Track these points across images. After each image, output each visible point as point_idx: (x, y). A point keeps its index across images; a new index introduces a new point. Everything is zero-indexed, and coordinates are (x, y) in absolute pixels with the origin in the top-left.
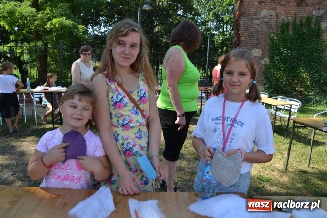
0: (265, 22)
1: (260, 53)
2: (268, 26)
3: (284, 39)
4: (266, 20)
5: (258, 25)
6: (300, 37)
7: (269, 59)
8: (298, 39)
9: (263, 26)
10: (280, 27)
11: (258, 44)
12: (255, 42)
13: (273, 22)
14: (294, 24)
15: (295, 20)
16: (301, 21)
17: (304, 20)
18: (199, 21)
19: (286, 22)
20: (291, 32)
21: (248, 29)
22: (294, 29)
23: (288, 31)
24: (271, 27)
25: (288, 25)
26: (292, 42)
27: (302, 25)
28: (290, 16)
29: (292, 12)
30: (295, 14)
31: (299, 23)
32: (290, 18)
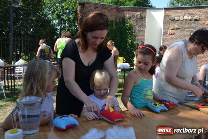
3: (111, 31)
6: (120, 30)
8: (119, 31)
14: (116, 22)
15: (116, 19)
16: (120, 20)
19: (111, 21)
20: (114, 27)
22: (116, 25)
23: (113, 26)
26: (115, 33)
27: (120, 22)
28: (113, 17)
29: (114, 15)
30: (116, 16)
31: (118, 21)
32: (113, 18)
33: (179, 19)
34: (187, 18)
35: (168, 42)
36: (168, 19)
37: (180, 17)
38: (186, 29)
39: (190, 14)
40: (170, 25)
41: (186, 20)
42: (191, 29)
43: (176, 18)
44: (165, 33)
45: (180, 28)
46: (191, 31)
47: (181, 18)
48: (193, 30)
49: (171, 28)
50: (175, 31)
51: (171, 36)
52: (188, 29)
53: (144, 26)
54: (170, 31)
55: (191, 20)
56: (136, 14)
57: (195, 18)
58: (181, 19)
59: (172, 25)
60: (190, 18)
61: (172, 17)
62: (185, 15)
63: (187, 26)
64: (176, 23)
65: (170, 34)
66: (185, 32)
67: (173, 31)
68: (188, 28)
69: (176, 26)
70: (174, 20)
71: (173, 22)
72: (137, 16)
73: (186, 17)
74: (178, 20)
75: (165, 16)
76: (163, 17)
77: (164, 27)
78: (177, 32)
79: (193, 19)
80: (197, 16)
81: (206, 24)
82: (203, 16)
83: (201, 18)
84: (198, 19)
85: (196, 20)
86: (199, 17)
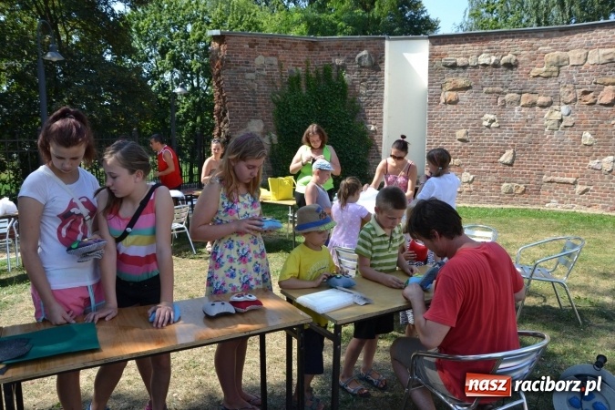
0: (264, 76)
1: (262, 125)
2: (269, 82)
3: (295, 102)
4: (265, 73)
5: (252, 80)
6: (319, 96)
7: (277, 134)
8: (316, 100)
9: (261, 82)
10: (287, 83)
11: (257, 112)
12: (251, 108)
13: (276, 75)
14: (308, 77)
15: (307, 71)
16: (317, 73)
17: (321, 72)
18: (145, 71)
19: (295, 75)
20: (304, 90)
21: (238, 88)
22: (308, 85)
23: (300, 89)
24: (273, 83)
25: (298, 79)
26: (307, 106)
27: (318, 78)
28: (300, 66)
29: (303, 59)
30: (307, 62)
31: (314, 76)
32: (300, 68)
33: (466, 62)
34: (487, 61)
35: (442, 123)
36: (439, 63)
37: (468, 57)
38: (485, 89)
39: (492, 51)
40: (446, 80)
41: (485, 65)
42: (498, 89)
43: (460, 61)
44: (433, 99)
45: (470, 88)
46: (499, 93)
47: (471, 61)
48: (502, 89)
49: (448, 86)
50: (460, 94)
51: (449, 107)
52: (490, 89)
53: (379, 85)
54: (447, 95)
55: (496, 66)
56: (358, 56)
57: (504, 60)
58: (472, 64)
59: (451, 79)
60: (493, 59)
61: (450, 59)
62: (481, 53)
63: (487, 80)
64: (461, 75)
65: (445, 103)
66: (482, 95)
67: (454, 93)
68: (491, 85)
69: (461, 82)
70: (454, 66)
71: (451, 71)
72: (360, 59)
73: (483, 59)
74: (464, 67)
75: (432, 56)
76: (428, 59)
77: (431, 84)
78: (464, 96)
79: (502, 62)
80: (510, 55)
81: (532, 74)
82: (524, 55)
83: (521, 59)
84: (512, 61)
85: (509, 66)
86: (514, 58)
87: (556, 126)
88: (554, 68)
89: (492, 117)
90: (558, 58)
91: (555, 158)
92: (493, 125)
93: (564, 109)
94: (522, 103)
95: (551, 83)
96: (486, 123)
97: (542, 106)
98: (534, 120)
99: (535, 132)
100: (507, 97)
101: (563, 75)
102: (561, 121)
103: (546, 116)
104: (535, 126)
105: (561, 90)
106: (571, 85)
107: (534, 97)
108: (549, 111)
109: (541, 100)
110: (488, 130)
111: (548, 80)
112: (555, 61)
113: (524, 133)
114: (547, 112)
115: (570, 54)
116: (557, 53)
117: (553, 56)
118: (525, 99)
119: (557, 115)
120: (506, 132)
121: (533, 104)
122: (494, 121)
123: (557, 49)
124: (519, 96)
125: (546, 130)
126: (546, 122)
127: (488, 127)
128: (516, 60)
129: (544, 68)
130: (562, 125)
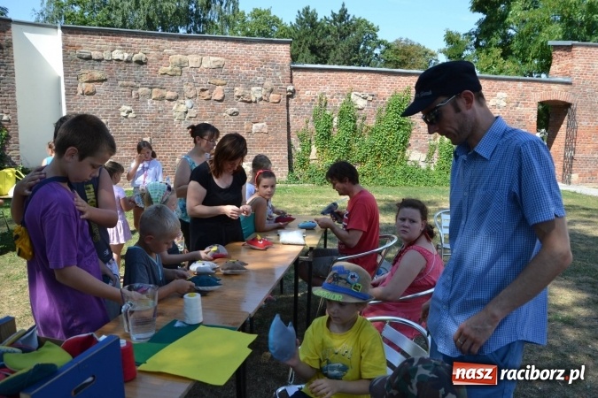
33: (101, 57)
34: (120, 57)
36: (73, 55)
37: (102, 51)
38: (120, 83)
39: (125, 48)
40: (82, 71)
41: (118, 60)
42: (131, 83)
43: (95, 55)
44: (71, 90)
45: (106, 80)
46: (132, 87)
47: (106, 56)
48: (135, 84)
49: (85, 78)
50: (96, 86)
51: (87, 98)
52: (125, 83)
53: (9, 71)
54: (82, 87)
55: (128, 61)
57: (136, 57)
58: (107, 58)
59: (87, 71)
60: (126, 55)
61: (85, 51)
62: (115, 49)
63: (121, 74)
64: (96, 68)
65: (83, 94)
66: (117, 88)
67: (91, 85)
68: (125, 79)
69: (97, 75)
70: (89, 58)
71: (87, 63)
73: (117, 55)
74: (99, 60)
75: (66, 47)
76: (61, 50)
77: (67, 74)
78: (100, 88)
79: (134, 59)
80: (140, 54)
81: (160, 72)
82: (153, 55)
83: (150, 58)
84: (143, 59)
85: (140, 62)
86: (144, 56)
87: (183, 116)
88: (178, 69)
89: (129, 108)
90: (180, 60)
91: (184, 143)
92: (130, 115)
93: (188, 103)
94: (153, 97)
95: (176, 81)
96: (124, 114)
97: (170, 100)
98: (165, 111)
99: (166, 122)
100: (140, 90)
101: (185, 75)
102: (186, 112)
103: (174, 108)
104: (166, 116)
105: (185, 87)
106: (191, 84)
107: (164, 92)
108: (176, 104)
109: (169, 94)
110: (125, 119)
111: (174, 78)
112: (178, 63)
113: (157, 123)
114: (175, 105)
115: (189, 58)
116: (179, 56)
117: (176, 58)
118: (156, 93)
119: (183, 108)
120: (142, 122)
121: (162, 98)
122: (131, 112)
123: (178, 52)
124: (150, 90)
125: (175, 120)
126: (174, 114)
127: (126, 117)
128: (146, 59)
129: (170, 68)
130: (188, 115)
